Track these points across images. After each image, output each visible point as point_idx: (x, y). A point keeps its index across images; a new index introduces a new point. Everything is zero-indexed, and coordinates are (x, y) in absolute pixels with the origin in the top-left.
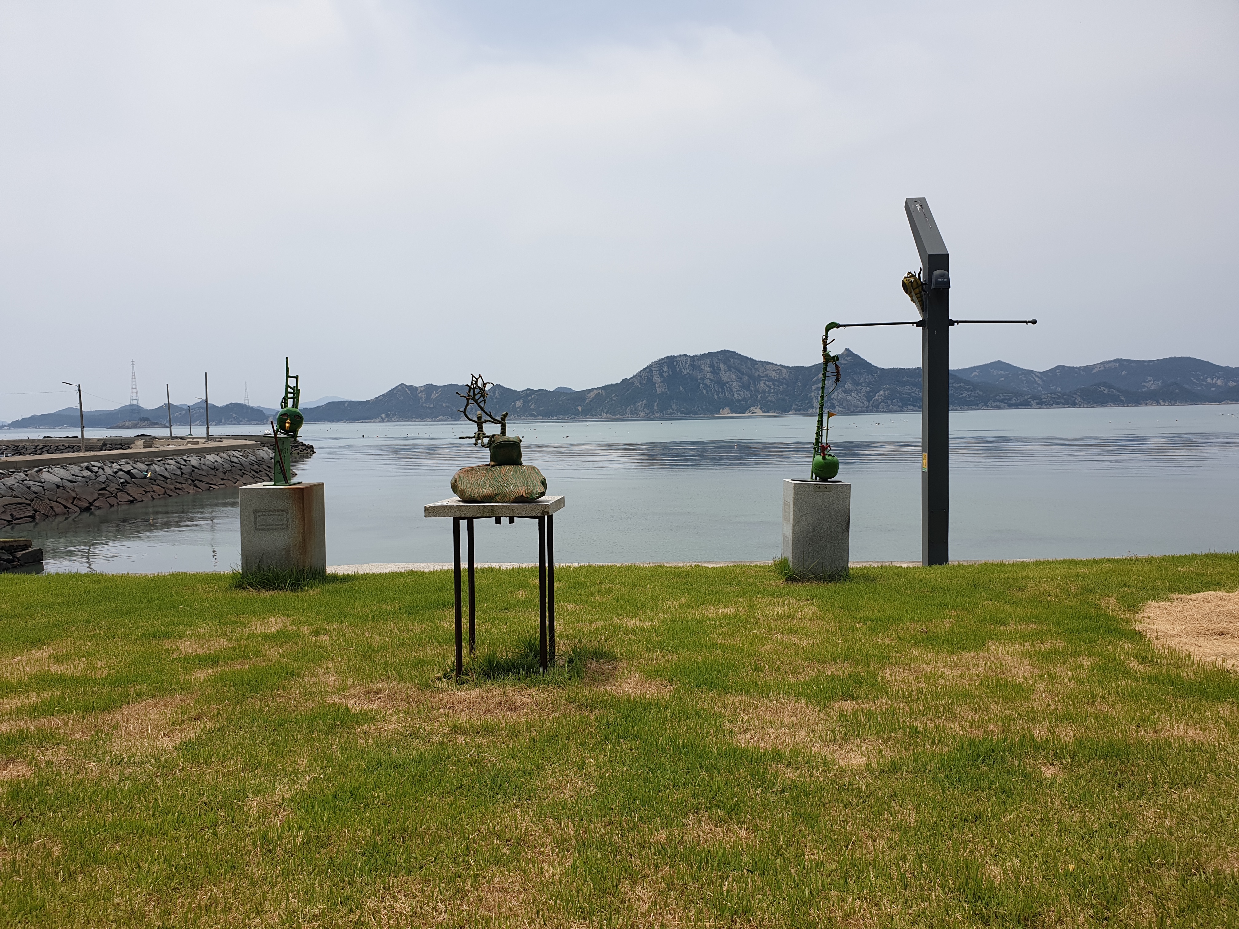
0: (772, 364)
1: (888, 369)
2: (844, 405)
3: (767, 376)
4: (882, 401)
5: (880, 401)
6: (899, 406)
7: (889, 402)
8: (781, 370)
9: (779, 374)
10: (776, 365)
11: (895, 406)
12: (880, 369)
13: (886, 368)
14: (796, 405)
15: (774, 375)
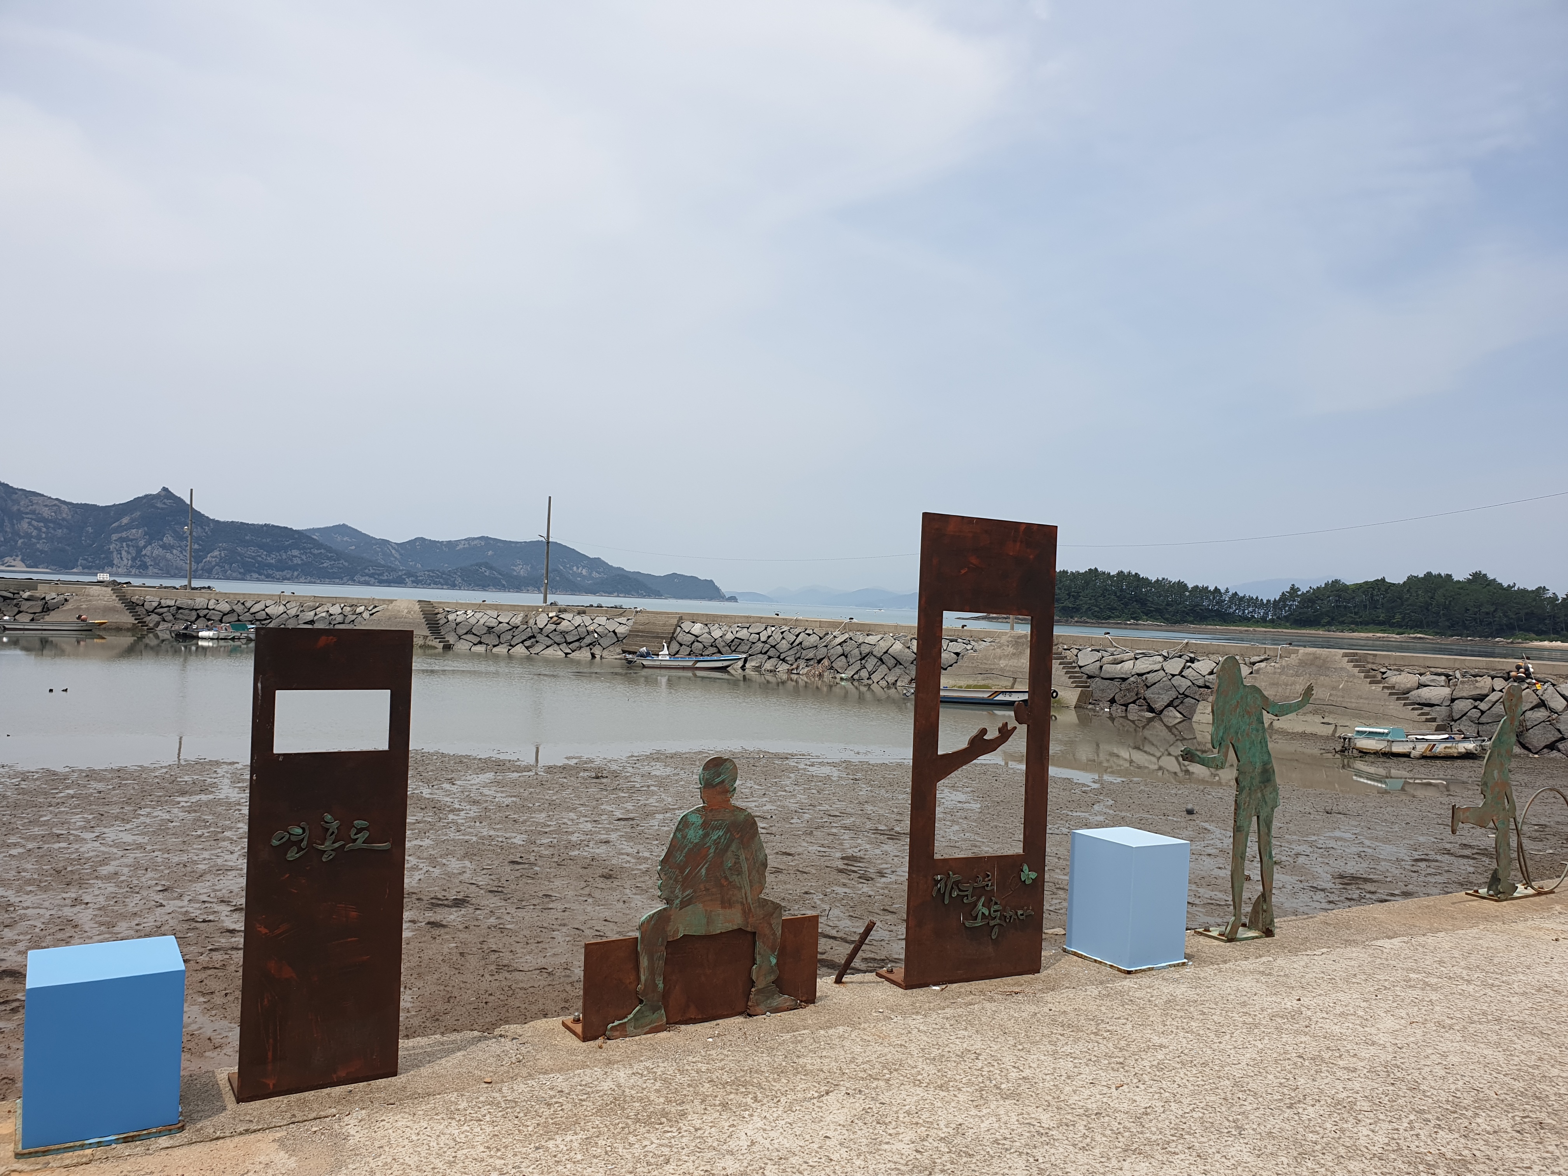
0: (43, 495)
1: (224, 523)
2: (161, 565)
3: (33, 512)
4: (217, 564)
5: (214, 563)
6: (240, 573)
7: (227, 567)
8: (59, 507)
9: (55, 512)
10: (50, 498)
11: (234, 572)
12: (213, 520)
13: (222, 520)
14: (85, 559)
15: (46, 513)
